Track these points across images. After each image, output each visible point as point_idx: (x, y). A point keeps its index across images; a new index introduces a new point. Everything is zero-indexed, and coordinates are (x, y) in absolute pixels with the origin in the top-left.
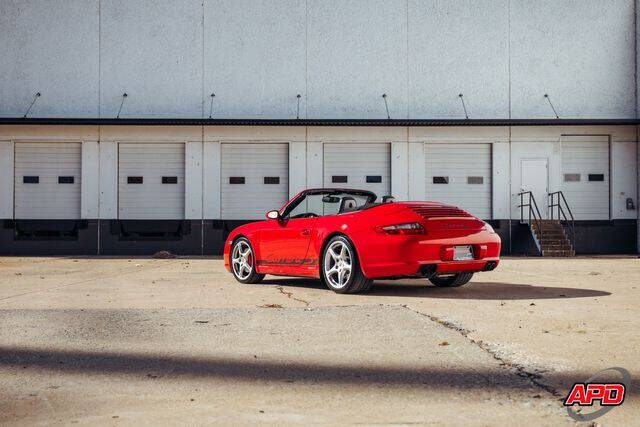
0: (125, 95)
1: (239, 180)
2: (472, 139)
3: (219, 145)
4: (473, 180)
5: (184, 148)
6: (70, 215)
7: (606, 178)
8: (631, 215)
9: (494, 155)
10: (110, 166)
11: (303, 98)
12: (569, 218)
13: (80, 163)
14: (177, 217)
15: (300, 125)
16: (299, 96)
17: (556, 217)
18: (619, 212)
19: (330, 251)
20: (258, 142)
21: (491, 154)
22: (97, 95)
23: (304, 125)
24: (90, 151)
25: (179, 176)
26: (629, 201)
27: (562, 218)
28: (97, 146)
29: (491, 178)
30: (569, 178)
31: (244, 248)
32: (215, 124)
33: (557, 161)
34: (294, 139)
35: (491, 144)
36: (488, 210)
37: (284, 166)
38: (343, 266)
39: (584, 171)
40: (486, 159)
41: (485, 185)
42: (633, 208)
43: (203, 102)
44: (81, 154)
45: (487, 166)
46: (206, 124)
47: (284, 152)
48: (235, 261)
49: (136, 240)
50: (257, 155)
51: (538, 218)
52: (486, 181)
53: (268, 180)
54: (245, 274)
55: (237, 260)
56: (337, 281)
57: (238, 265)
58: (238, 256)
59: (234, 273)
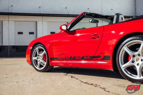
1: (21, 33)
3: (14, 22)
5: (2, 23)
11: (41, 8)
15: (40, 16)
16: (40, 7)
20: (27, 21)
23: (42, 16)
25: (1, 32)
31: (40, 50)
32: (13, 15)
34: (38, 20)
37: (35, 29)
43: (9, 8)
46: (10, 15)
47: (35, 24)
48: (34, 58)
50: (27, 25)
53: (30, 33)
54: (41, 66)
55: (35, 58)
56: (136, 74)
57: (36, 61)
58: (36, 55)
59: (32, 65)
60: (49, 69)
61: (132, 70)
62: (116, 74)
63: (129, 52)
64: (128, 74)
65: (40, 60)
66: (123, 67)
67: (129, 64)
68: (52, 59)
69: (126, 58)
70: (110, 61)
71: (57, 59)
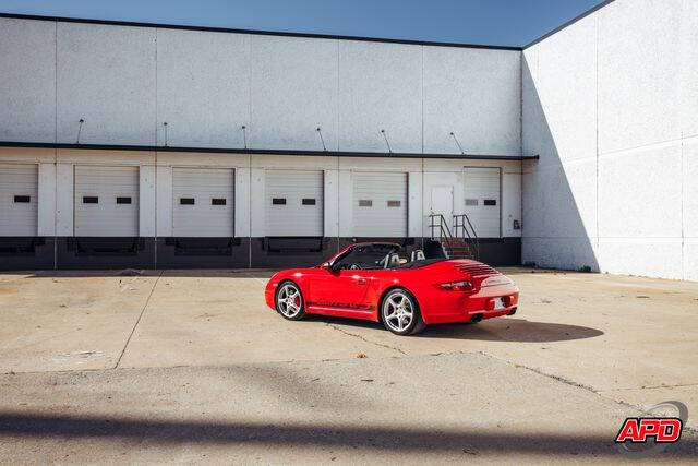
0: (82, 121)
1: (190, 201)
2: (391, 169)
3: (171, 169)
4: (392, 203)
5: (138, 172)
6: (26, 232)
7: (498, 203)
8: (517, 234)
9: (410, 184)
10: (66, 187)
11: (247, 129)
12: (472, 236)
13: (37, 183)
14: (130, 234)
15: (245, 153)
16: (244, 127)
17: (460, 235)
18: (508, 232)
19: (390, 300)
21: (407, 182)
22: (54, 120)
23: (249, 153)
24: (46, 172)
25: (133, 197)
26: (515, 222)
27: (466, 236)
28: (53, 168)
29: (407, 202)
30: (469, 202)
31: (291, 290)
33: (460, 188)
34: (239, 165)
35: (407, 174)
36: (404, 230)
37: (230, 189)
38: (402, 314)
39: (481, 197)
40: (403, 185)
41: (402, 209)
42: (518, 228)
43: (156, 130)
44: (37, 175)
45: (404, 192)
47: (229, 176)
48: (281, 300)
49: (93, 255)
50: (205, 178)
51: (448, 236)
52: (403, 204)
53: (216, 202)
54: (291, 312)
55: (283, 300)
56: (397, 325)
57: (285, 305)
58: (284, 296)
59: (279, 311)
60: (305, 316)
61: (395, 321)
62: (381, 325)
63: (393, 304)
64: (391, 326)
65: (291, 304)
66: (387, 318)
67: (392, 315)
68: (309, 304)
69: (391, 310)
70: (376, 311)
71: (316, 304)
